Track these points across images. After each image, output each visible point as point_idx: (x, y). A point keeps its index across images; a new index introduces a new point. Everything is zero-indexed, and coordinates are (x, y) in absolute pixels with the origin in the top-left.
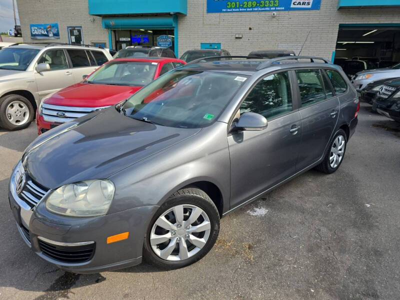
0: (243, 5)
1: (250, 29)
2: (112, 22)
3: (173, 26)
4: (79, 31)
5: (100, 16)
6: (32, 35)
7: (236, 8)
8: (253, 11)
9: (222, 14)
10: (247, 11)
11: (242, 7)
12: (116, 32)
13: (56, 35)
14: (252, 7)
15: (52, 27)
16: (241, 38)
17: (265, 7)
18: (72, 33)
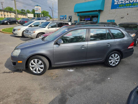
0: (126, 5)
1: (128, 14)
2: (80, 14)
3: (98, 14)
4: (71, 17)
5: (77, 12)
6: (60, 19)
7: (122, 7)
8: (129, 7)
9: (117, 9)
10: (127, 8)
11: (125, 6)
12: (81, 17)
13: (66, 18)
14: (129, 6)
15: (65, 16)
16: (123, 18)
17: (135, 6)
18: (69, 18)
